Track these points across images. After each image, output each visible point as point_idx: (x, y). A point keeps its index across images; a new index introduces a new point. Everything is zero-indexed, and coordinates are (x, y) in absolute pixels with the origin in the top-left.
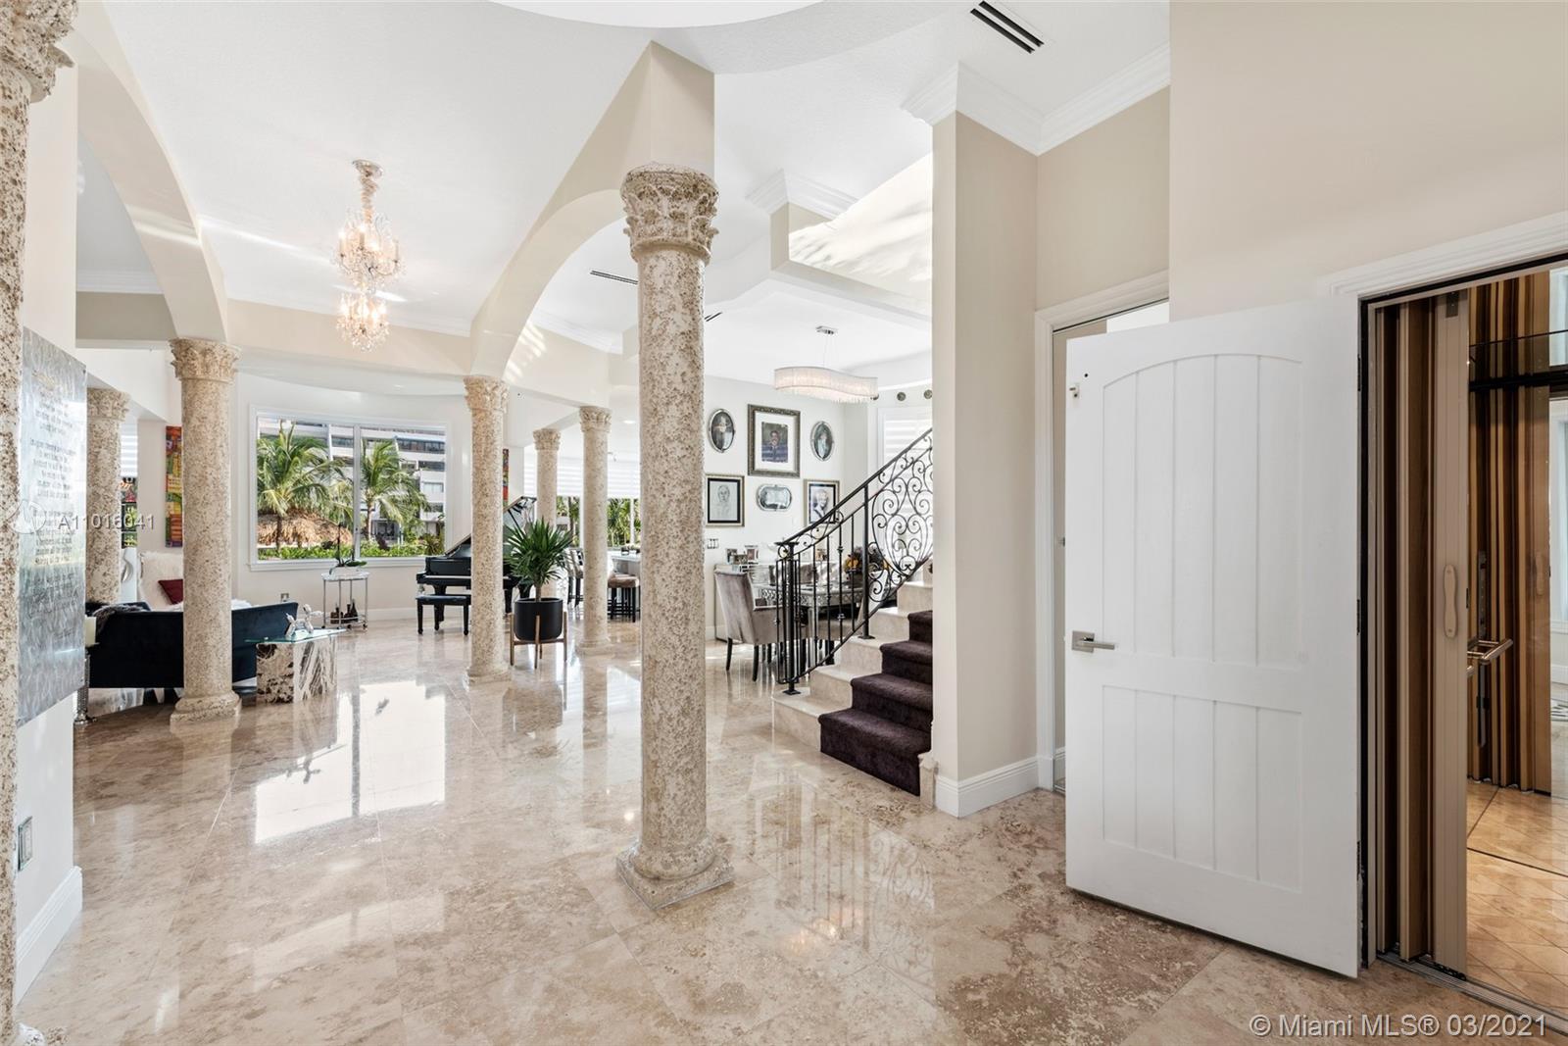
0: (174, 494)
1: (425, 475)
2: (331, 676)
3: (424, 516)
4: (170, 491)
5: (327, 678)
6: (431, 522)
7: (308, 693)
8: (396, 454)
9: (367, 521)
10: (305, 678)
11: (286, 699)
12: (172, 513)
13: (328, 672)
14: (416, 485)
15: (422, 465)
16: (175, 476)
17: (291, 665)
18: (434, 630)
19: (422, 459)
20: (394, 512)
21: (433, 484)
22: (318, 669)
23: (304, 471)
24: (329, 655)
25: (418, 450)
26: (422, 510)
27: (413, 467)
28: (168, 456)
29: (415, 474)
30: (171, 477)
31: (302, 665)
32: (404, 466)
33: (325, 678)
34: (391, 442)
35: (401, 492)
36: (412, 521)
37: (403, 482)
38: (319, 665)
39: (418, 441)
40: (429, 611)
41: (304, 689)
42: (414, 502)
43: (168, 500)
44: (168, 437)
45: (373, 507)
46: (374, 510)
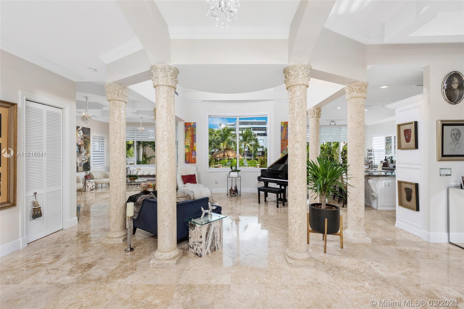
0: (187, 145)
1: (259, 138)
2: (220, 241)
3: (259, 150)
4: (186, 144)
5: (218, 242)
6: (260, 151)
7: (209, 251)
8: (251, 132)
9: (244, 151)
10: (208, 244)
11: (199, 255)
12: (186, 152)
13: (218, 239)
14: (256, 141)
15: (258, 134)
16: (187, 139)
17: (201, 237)
18: (264, 202)
19: (258, 133)
20: (252, 148)
21: (261, 140)
22: (214, 238)
23: (230, 138)
24: (219, 229)
25: (257, 130)
26: (258, 148)
27: (256, 135)
28: (185, 133)
29: (256, 137)
30: (186, 140)
31: (206, 237)
32: (254, 135)
33: (217, 242)
34: (250, 128)
35: (253, 143)
36: (255, 151)
37: (253, 140)
38: (214, 236)
39: (257, 128)
40: (262, 193)
41: (207, 250)
42: (256, 146)
43: (186, 147)
44: (185, 126)
45: (246, 147)
46: (246, 148)
